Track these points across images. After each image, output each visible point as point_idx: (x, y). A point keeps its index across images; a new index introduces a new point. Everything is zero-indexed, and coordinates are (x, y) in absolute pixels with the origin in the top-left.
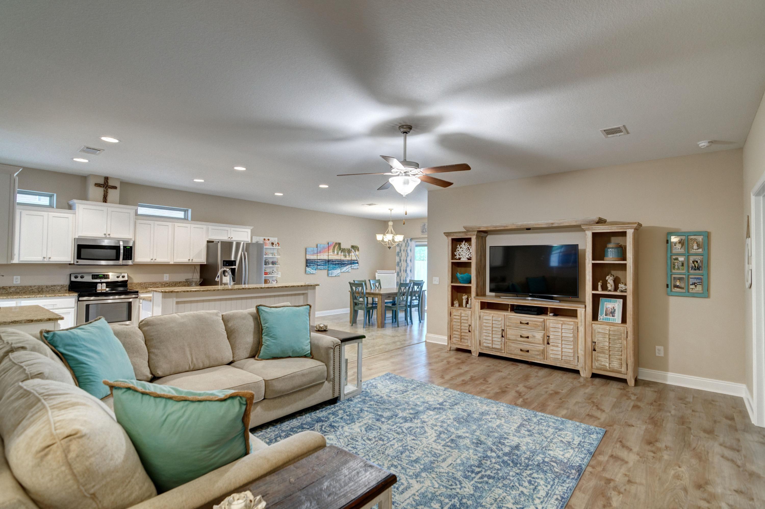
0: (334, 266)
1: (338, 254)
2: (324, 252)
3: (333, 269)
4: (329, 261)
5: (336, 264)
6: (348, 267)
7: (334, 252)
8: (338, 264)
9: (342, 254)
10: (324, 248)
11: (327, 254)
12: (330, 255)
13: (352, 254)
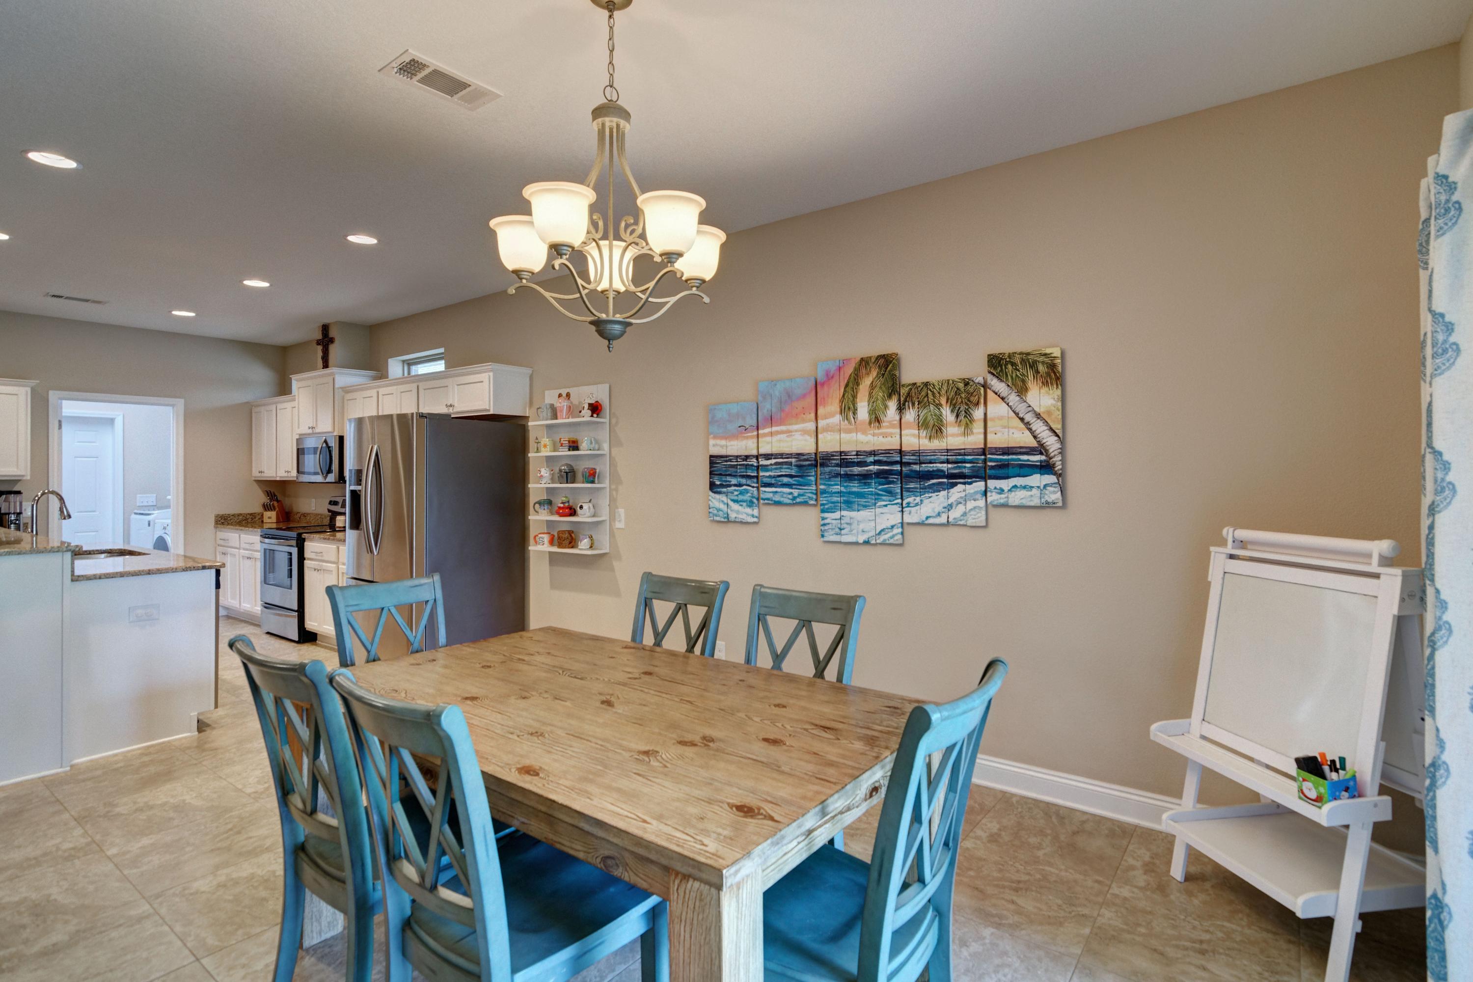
0: (855, 487)
1: (876, 419)
2: (797, 417)
3: (849, 505)
4: (820, 460)
5: (865, 478)
6: (958, 491)
7: (848, 408)
8: (879, 474)
9: (910, 415)
10: (789, 396)
11: (811, 426)
12: (827, 429)
13: (996, 409)
